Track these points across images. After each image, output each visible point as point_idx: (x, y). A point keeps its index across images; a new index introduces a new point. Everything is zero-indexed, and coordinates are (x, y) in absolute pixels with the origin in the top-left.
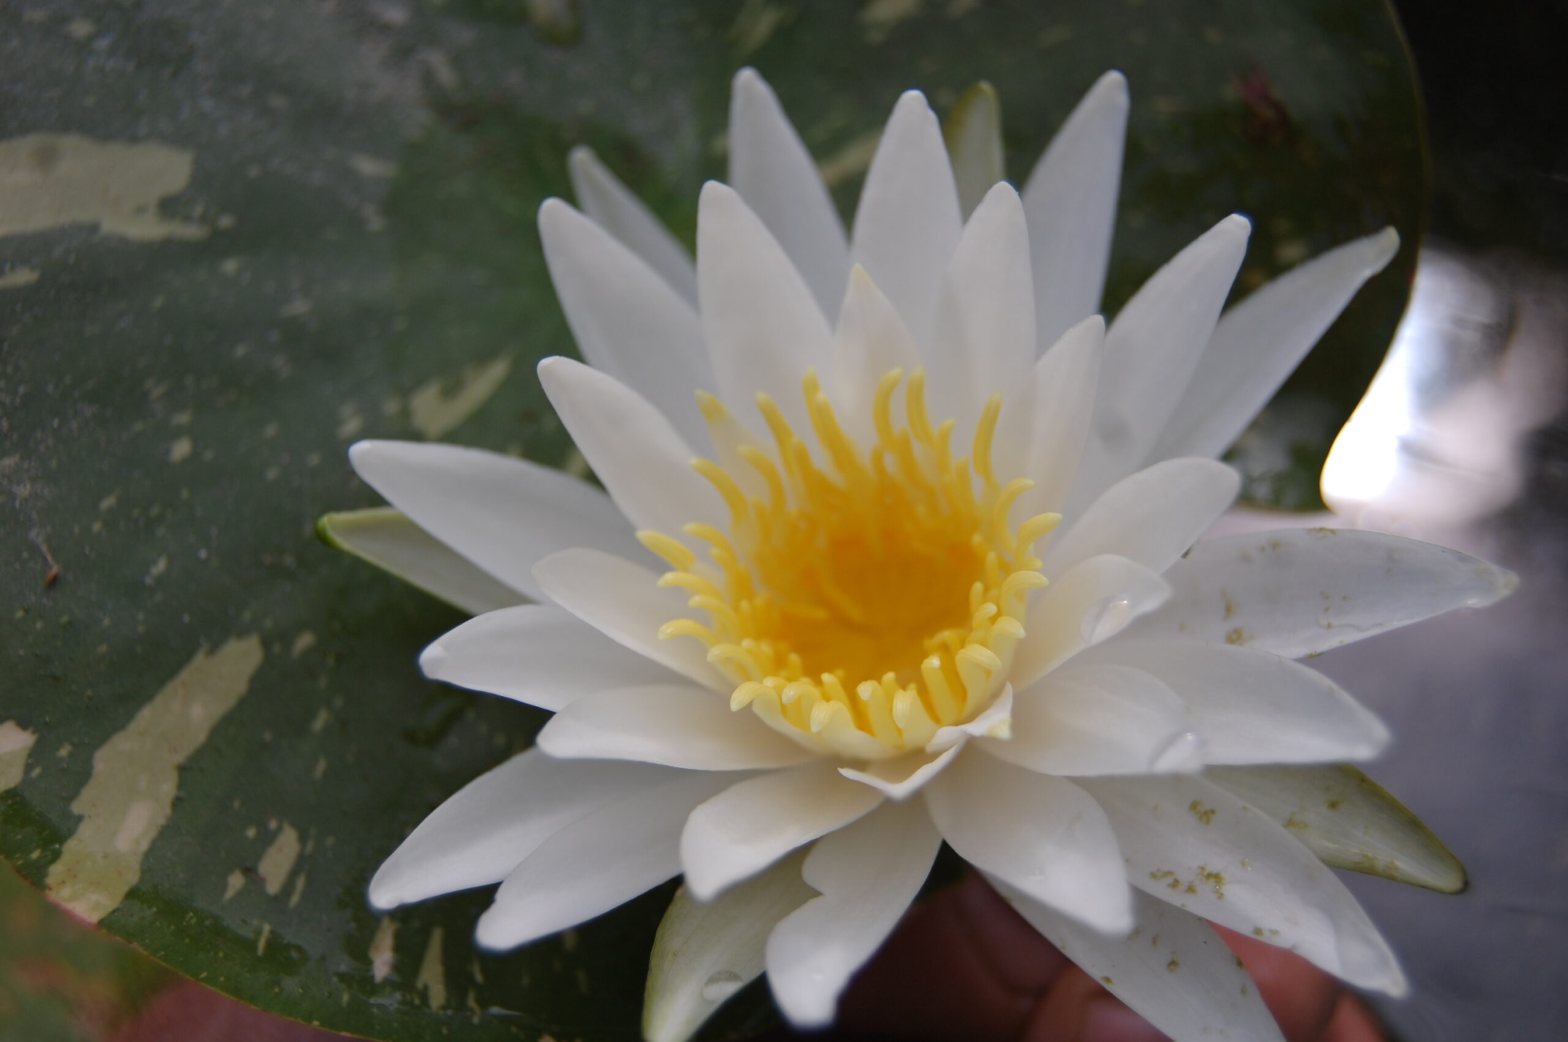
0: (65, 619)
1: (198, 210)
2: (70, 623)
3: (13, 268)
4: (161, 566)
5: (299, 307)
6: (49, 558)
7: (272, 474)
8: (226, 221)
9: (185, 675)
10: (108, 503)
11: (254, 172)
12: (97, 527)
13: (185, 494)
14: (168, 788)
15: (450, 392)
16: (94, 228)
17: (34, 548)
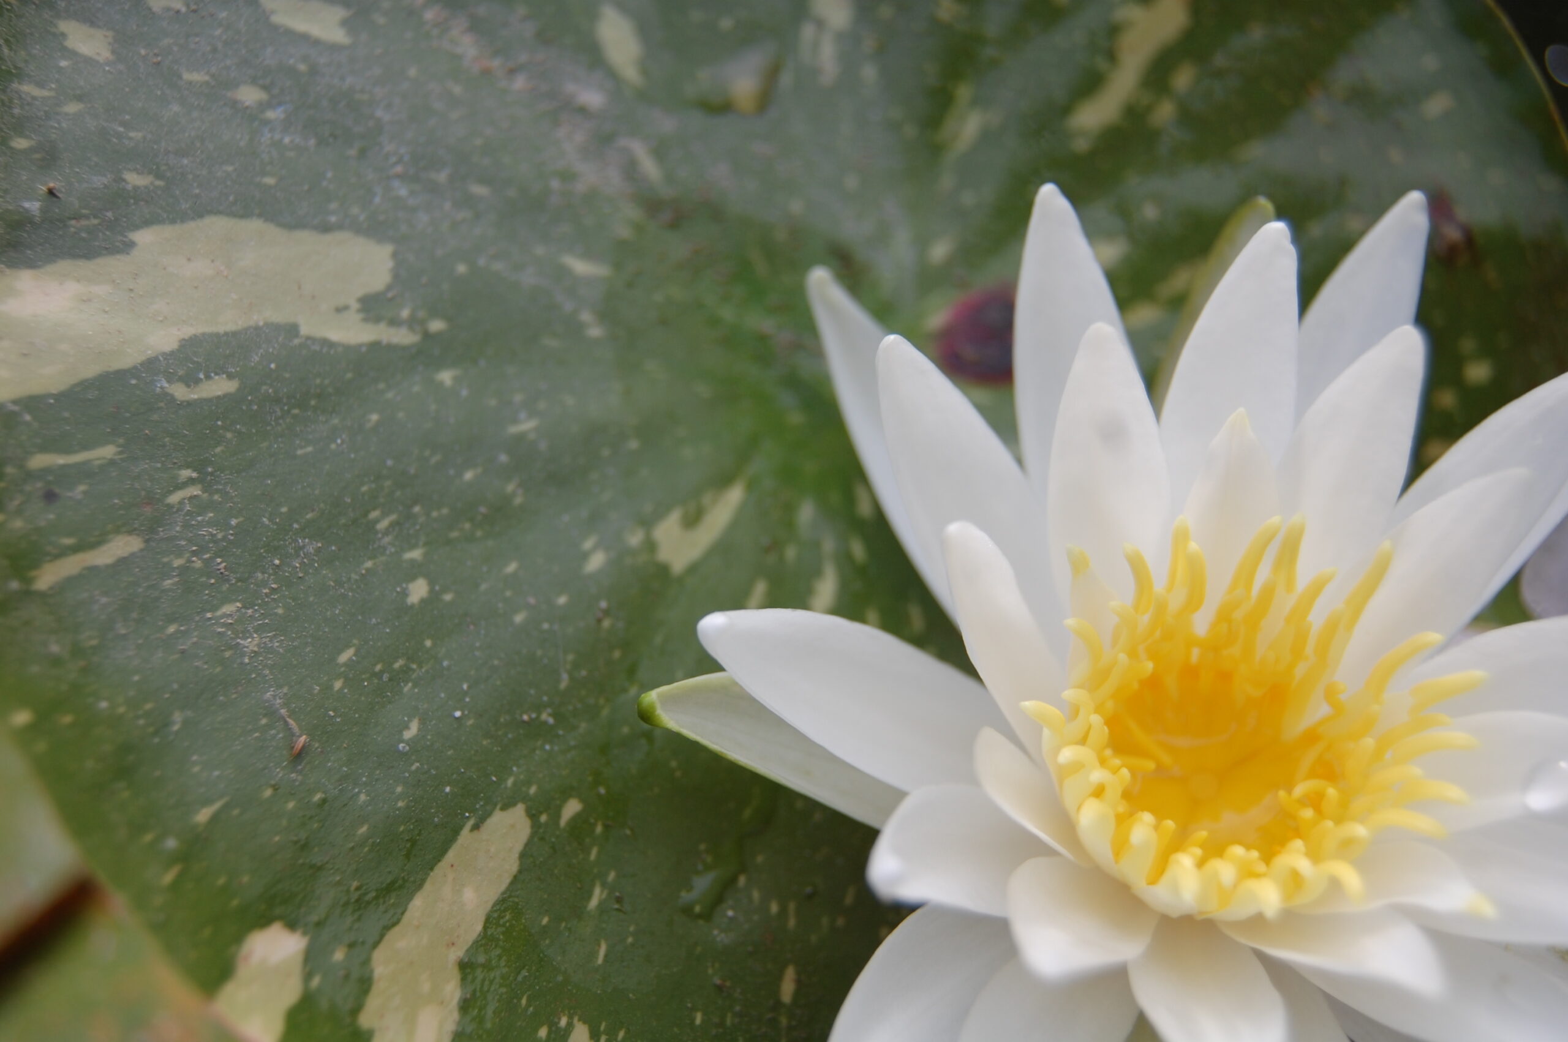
0: (318, 797)
1: (405, 313)
2: (324, 801)
3: (208, 377)
4: (413, 730)
5: (526, 425)
6: (291, 721)
7: (519, 618)
8: (436, 326)
9: (451, 855)
10: (345, 657)
11: (462, 269)
12: (338, 685)
13: (428, 643)
14: (453, 990)
15: (692, 521)
16: (292, 329)
17: (271, 713)
